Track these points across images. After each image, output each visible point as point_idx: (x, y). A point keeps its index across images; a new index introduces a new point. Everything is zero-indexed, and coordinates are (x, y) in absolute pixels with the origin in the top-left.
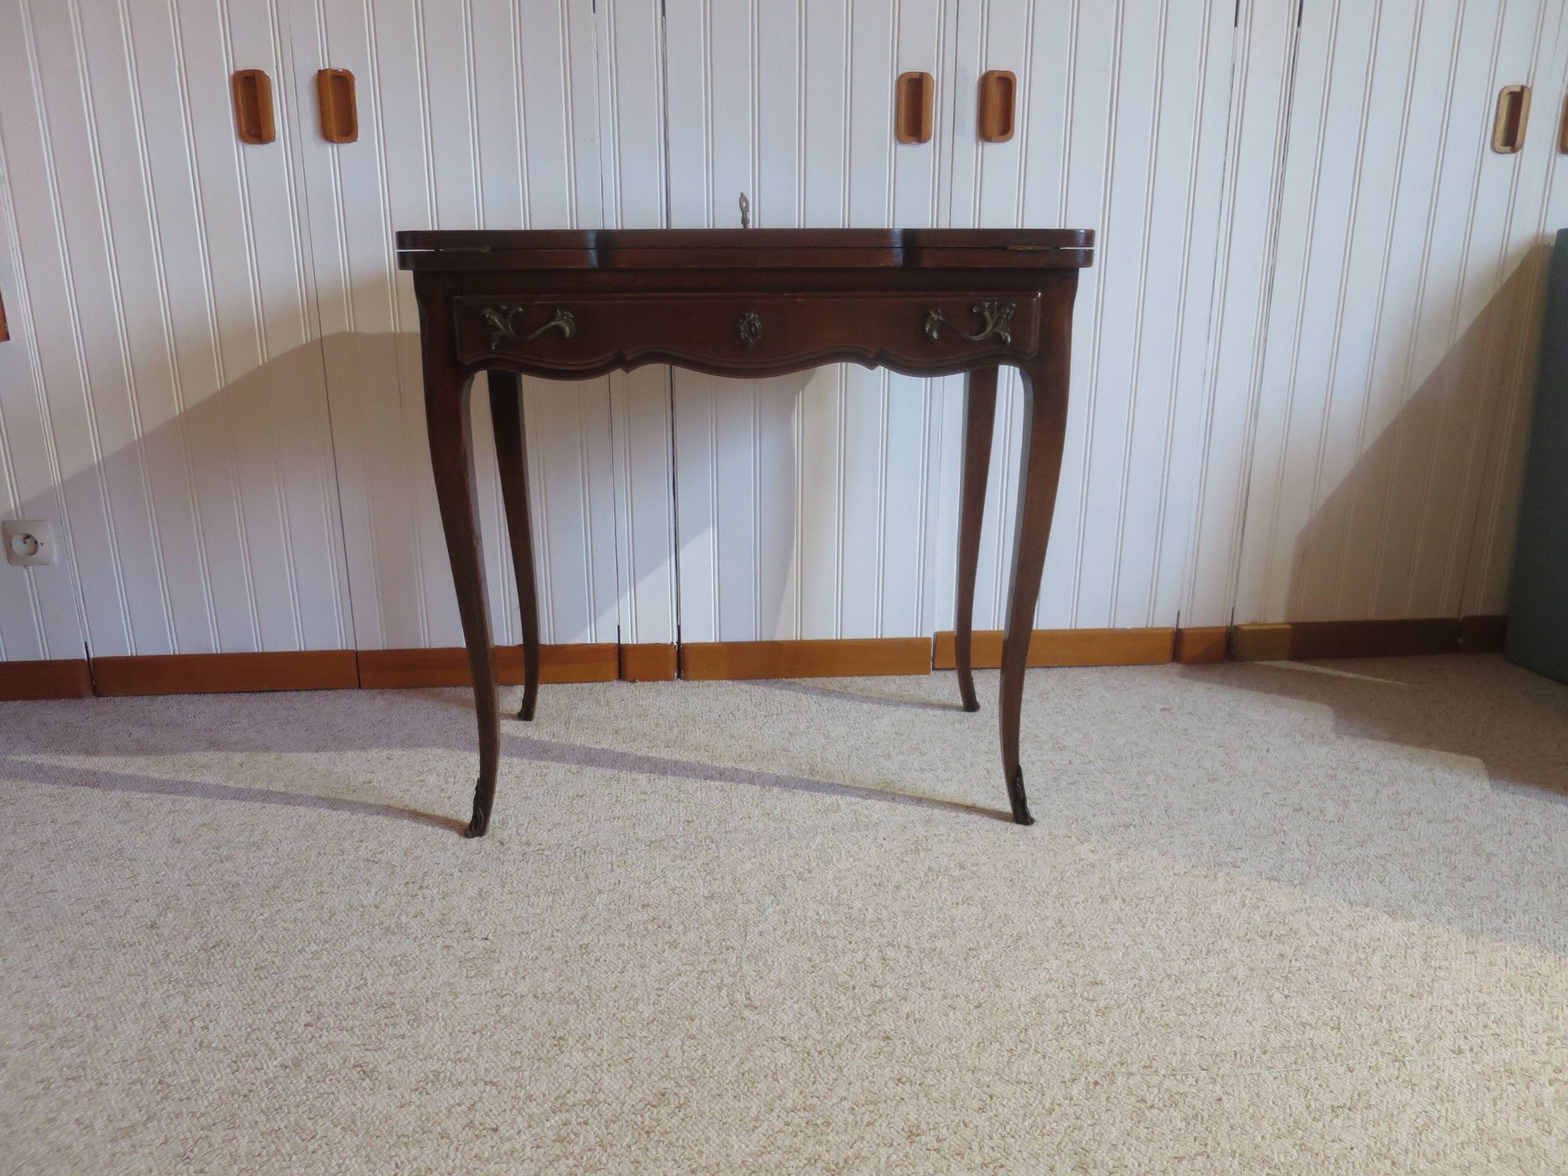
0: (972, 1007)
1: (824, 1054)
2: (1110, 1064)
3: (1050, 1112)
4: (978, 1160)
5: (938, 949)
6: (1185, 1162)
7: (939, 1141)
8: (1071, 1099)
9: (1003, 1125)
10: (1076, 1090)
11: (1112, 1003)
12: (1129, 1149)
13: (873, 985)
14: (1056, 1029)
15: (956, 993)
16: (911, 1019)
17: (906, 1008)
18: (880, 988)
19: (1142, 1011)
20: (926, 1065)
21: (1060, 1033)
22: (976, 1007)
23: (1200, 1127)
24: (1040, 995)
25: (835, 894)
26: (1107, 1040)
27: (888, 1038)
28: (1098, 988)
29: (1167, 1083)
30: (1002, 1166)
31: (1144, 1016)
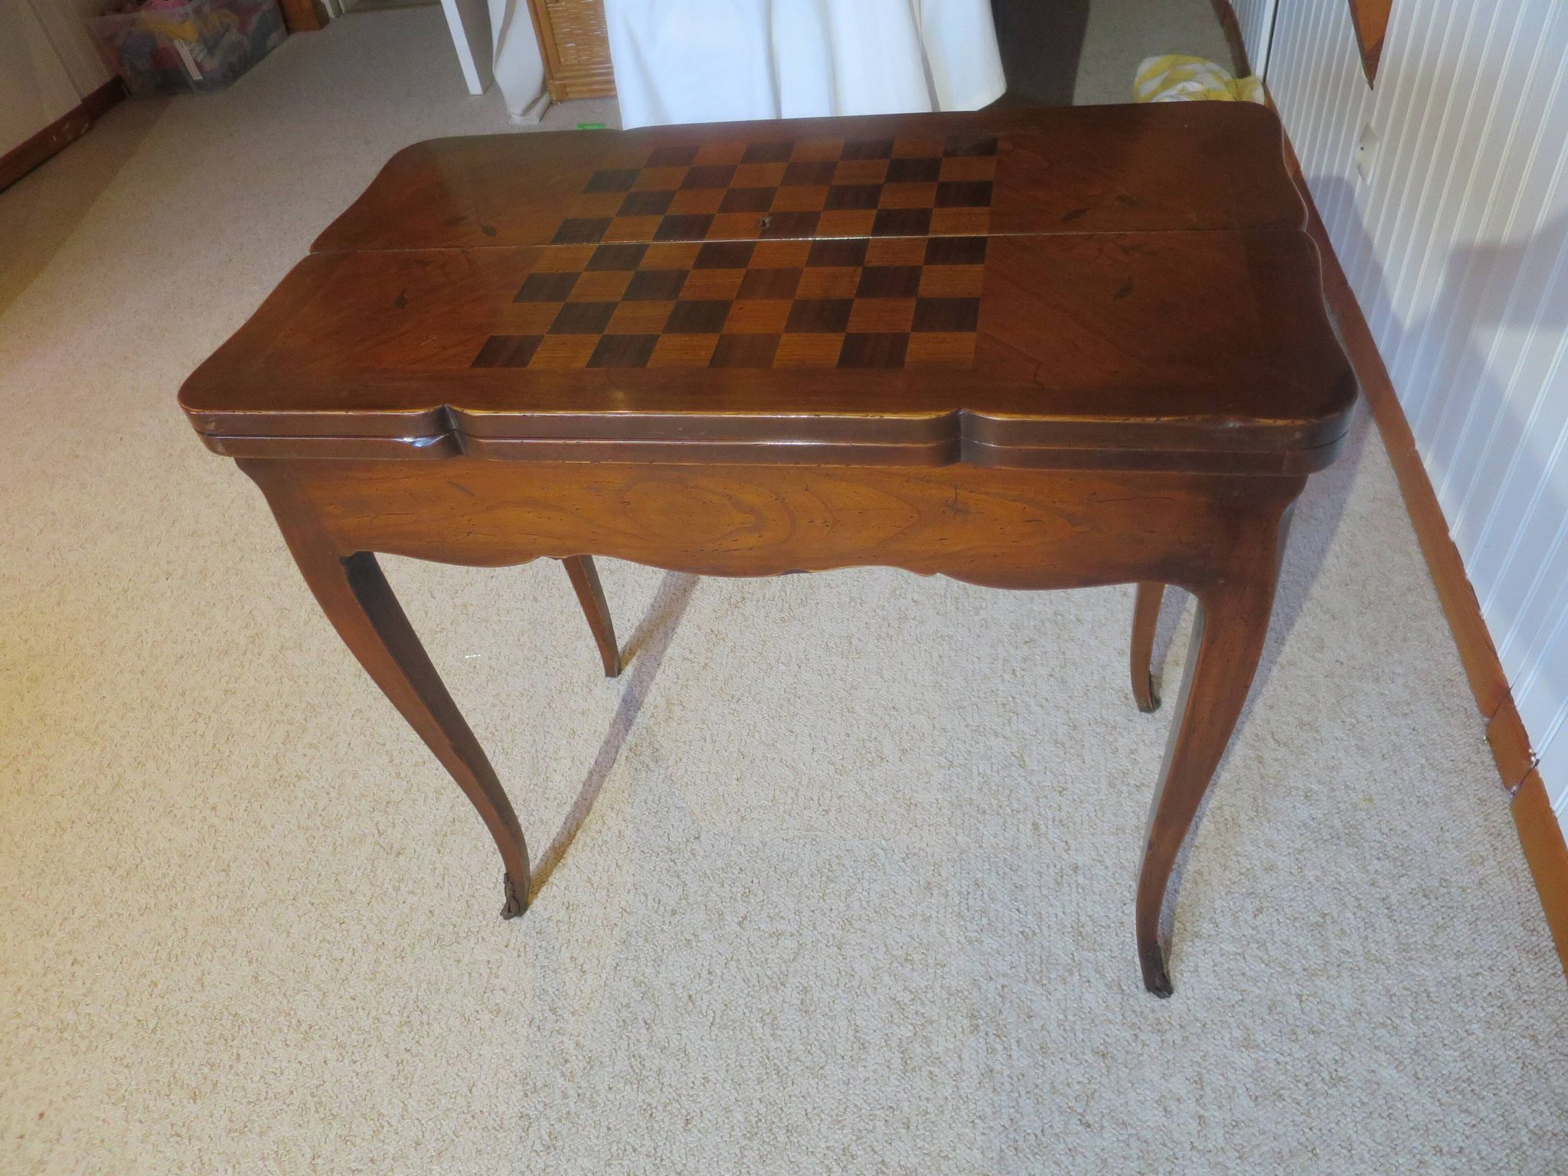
0: (691, 993)
1: (671, 864)
2: (584, 1084)
3: (554, 1011)
4: (531, 942)
5: (783, 988)
6: (466, 1090)
7: (558, 921)
8: (559, 1033)
9: (555, 971)
10: (569, 1045)
11: (656, 1127)
12: (495, 1054)
13: (745, 918)
14: (640, 1057)
15: (714, 985)
16: (693, 937)
17: (705, 936)
18: (740, 924)
19: (635, 1150)
20: (634, 934)
21: (634, 1056)
22: (690, 997)
23: (491, 1124)
24: (689, 1060)
25: (898, 912)
26: (610, 1096)
27: (674, 913)
28: (681, 1123)
29: (543, 1122)
30: (519, 956)
31: (629, 1148)
